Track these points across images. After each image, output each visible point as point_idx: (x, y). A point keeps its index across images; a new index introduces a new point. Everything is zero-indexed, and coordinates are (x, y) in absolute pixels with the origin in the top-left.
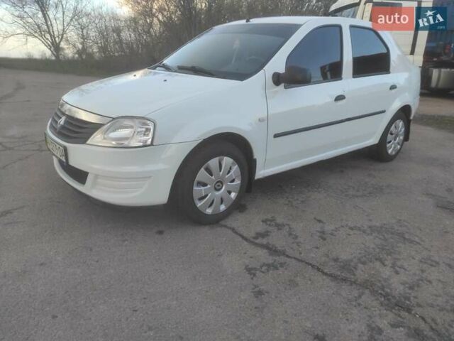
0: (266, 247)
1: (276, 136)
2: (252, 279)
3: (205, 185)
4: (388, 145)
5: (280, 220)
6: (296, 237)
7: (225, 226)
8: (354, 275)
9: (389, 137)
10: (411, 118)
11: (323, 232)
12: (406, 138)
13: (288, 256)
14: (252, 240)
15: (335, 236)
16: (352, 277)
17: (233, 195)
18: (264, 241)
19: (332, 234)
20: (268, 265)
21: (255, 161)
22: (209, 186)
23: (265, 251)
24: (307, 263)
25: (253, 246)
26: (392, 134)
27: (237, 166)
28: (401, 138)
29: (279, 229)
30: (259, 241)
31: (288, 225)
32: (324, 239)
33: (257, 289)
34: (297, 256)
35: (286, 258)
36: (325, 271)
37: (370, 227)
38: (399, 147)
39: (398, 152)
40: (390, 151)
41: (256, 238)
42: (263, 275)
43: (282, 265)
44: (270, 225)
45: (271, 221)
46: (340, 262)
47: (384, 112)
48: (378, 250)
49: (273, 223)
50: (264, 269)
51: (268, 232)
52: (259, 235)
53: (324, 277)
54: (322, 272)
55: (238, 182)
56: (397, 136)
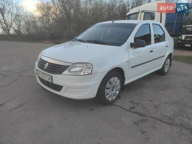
0: (136, 113)
1: (132, 68)
2: (138, 126)
3: (109, 89)
4: (165, 69)
5: (136, 102)
6: (146, 108)
7: (116, 105)
8: (175, 122)
9: (165, 66)
10: (172, 58)
11: (155, 105)
12: (170, 66)
13: (147, 116)
14: (129, 110)
15: (160, 106)
16: (174, 123)
17: (117, 92)
18: (134, 110)
19: (159, 106)
20: (141, 121)
21: (125, 78)
22: (110, 89)
23: (137, 115)
24: (155, 118)
25: (131, 113)
26: (166, 64)
27: (119, 80)
28: (169, 65)
29: (138, 105)
30: (132, 110)
31: (140, 103)
32: (157, 108)
33: (142, 131)
34: (150, 116)
35: (147, 117)
36: (164, 121)
37: (171, 102)
38: (168, 69)
39: (168, 71)
40: (165, 71)
41: (131, 109)
42: (141, 125)
43: (147, 120)
44: (133, 103)
45: (133, 102)
46: (168, 117)
47: (164, 56)
48: (178, 111)
49: (134, 103)
50: (140, 122)
51: (133, 107)
52: (131, 108)
53: (165, 124)
54: (163, 121)
55: (119, 87)
56: (168, 65)
